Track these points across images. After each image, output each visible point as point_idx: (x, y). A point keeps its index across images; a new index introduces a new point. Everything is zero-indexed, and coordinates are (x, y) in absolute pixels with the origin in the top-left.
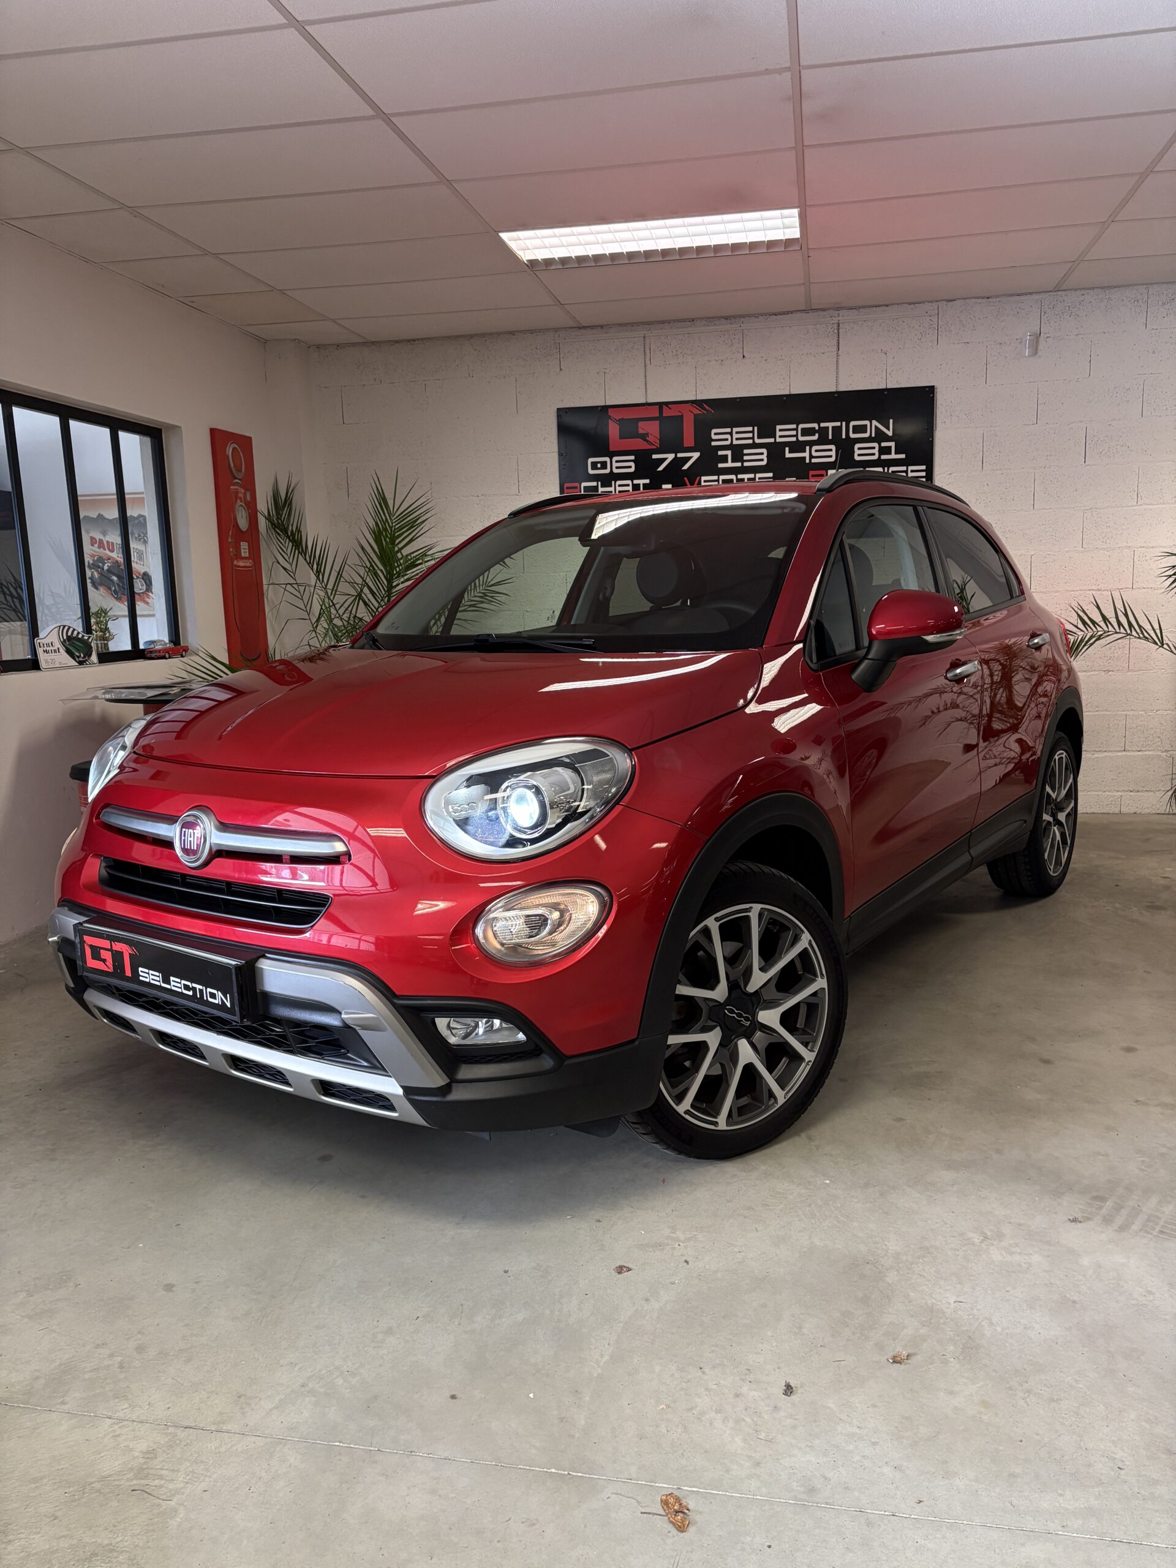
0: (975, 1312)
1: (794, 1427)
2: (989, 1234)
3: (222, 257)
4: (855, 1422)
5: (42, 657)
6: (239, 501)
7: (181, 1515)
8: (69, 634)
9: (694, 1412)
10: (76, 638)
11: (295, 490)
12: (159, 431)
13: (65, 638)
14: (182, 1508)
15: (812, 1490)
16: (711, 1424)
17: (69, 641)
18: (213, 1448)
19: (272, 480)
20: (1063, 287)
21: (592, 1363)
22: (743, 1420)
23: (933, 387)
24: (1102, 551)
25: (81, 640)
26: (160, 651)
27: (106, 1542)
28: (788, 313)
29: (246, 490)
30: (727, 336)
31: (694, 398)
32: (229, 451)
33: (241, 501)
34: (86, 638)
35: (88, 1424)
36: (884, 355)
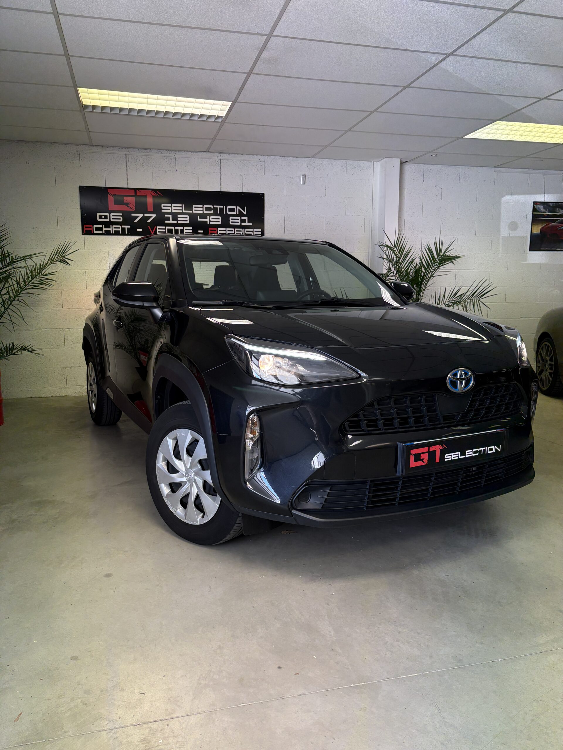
20: (315, 157)
23: (263, 194)
28: (197, 152)
30: (168, 159)
31: (152, 188)
36: (241, 176)
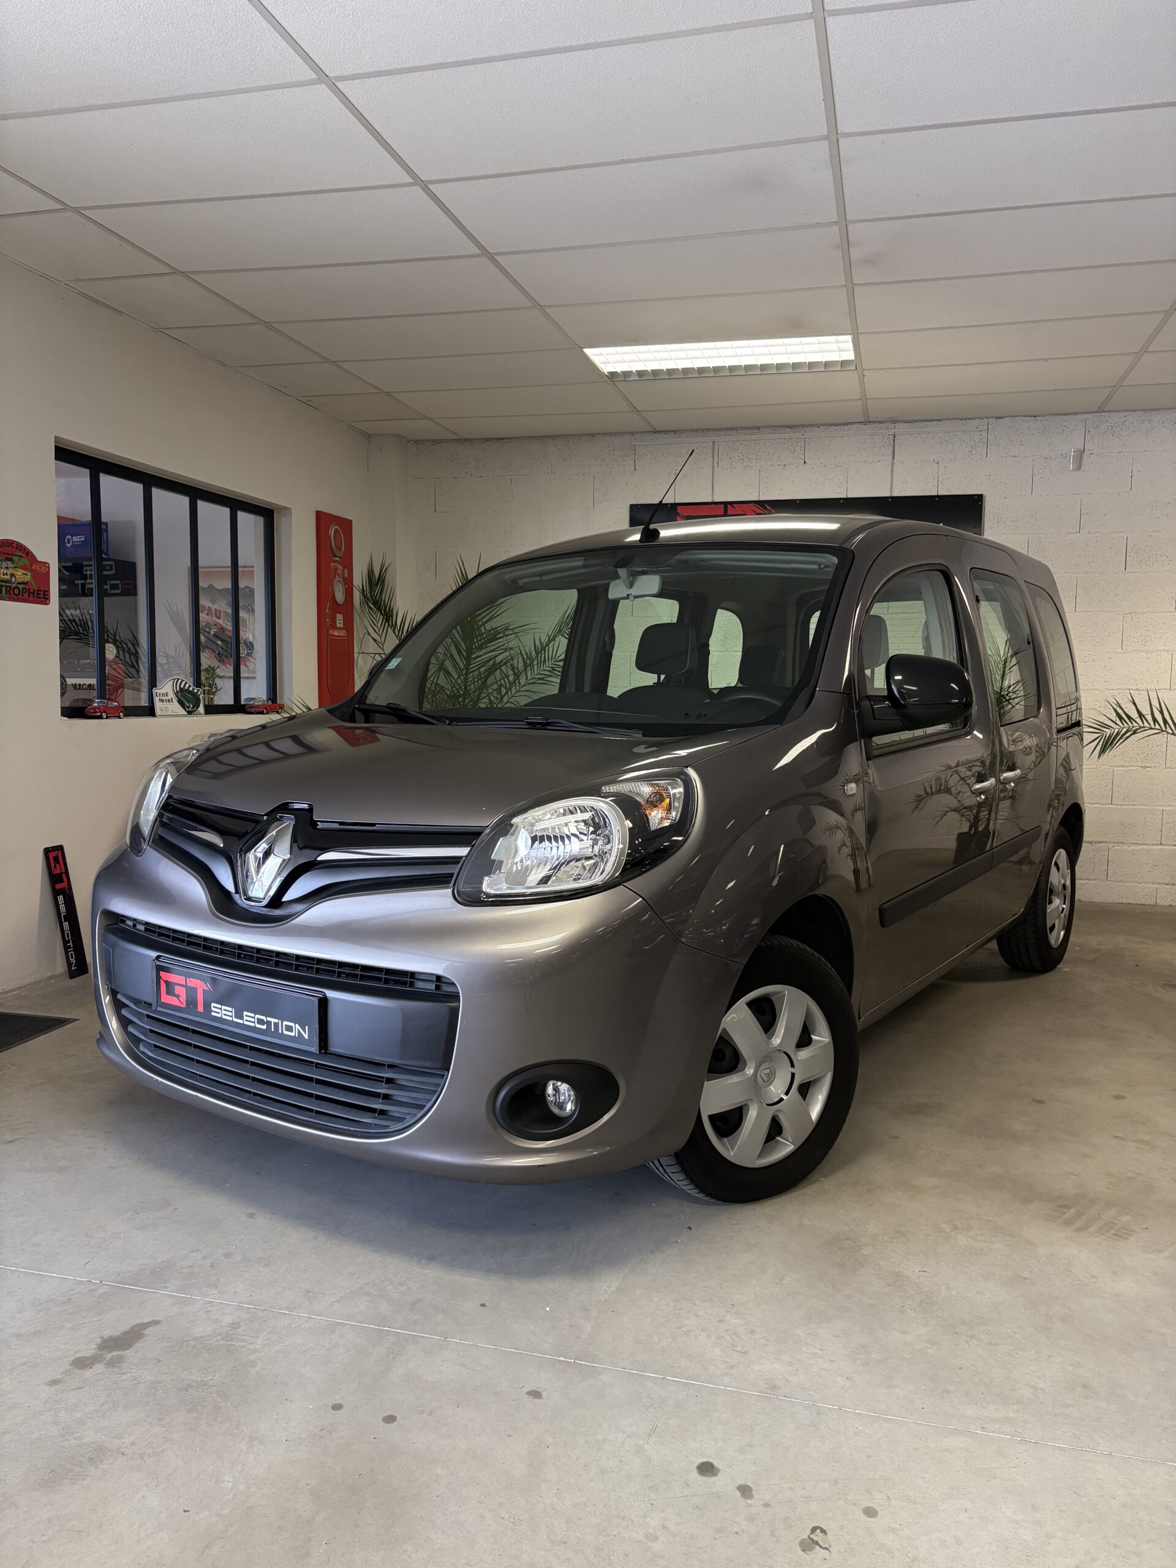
0: (936, 1279)
1: (766, 1345)
2: (959, 1226)
3: (340, 364)
4: (818, 1346)
5: (158, 706)
6: (337, 577)
7: (259, 1366)
8: (182, 686)
9: (683, 1329)
10: (188, 691)
11: (388, 569)
12: (273, 511)
13: (178, 689)
14: (260, 1361)
15: (774, 1388)
16: (696, 1338)
17: (181, 692)
18: (286, 1324)
19: (369, 558)
20: (1106, 409)
21: (600, 1291)
22: (724, 1338)
23: (982, 495)
24: (1140, 653)
25: (191, 693)
26: (259, 707)
27: (199, 1379)
28: (847, 424)
29: (344, 567)
30: (790, 443)
31: (758, 499)
32: (332, 532)
33: (339, 577)
34: (196, 691)
35: (184, 1302)
36: (936, 465)
